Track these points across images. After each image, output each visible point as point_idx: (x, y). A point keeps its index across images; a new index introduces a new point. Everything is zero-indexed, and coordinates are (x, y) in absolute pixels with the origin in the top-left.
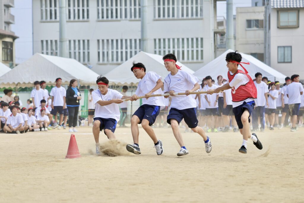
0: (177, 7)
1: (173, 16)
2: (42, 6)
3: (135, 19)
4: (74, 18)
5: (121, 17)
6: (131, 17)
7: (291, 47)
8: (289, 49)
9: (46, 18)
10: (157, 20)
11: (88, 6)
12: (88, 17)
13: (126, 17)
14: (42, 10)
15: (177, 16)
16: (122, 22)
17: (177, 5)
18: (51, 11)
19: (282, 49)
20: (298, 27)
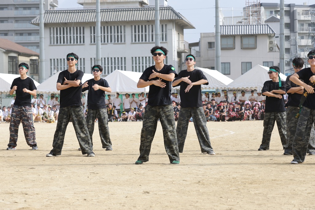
0: (149, 34)
1: (146, 40)
2: (50, 34)
3: (118, 43)
4: (74, 42)
5: (108, 42)
6: (115, 41)
7: (230, 63)
8: (229, 64)
9: (54, 43)
10: (133, 44)
11: (83, 34)
12: (84, 42)
13: (111, 41)
14: (51, 37)
15: (149, 41)
16: (108, 45)
17: (148, 32)
18: (57, 37)
19: (224, 64)
20: (235, 48)
